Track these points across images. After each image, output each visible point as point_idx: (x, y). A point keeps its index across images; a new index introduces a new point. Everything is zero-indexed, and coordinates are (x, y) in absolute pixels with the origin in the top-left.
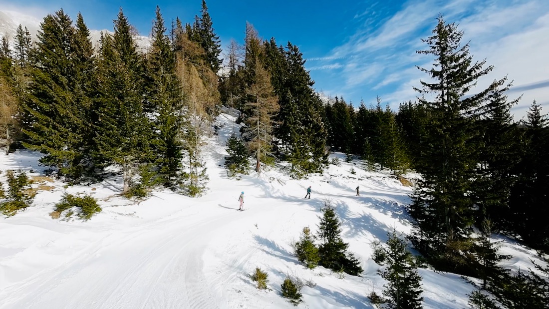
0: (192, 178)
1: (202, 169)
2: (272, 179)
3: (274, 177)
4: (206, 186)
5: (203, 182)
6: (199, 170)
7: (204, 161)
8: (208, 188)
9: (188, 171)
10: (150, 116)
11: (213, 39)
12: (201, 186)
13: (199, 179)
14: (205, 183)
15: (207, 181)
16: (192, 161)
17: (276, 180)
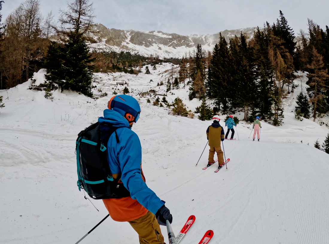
0: (275, 115)
1: (281, 112)
2: (322, 123)
3: (324, 122)
4: (282, 121)
5: (281, 119)
6: (280, 112)
7: (282, 108)
8: (283, 123)
9: (274, 112)
10: (256, 82)
11: (289, 31)
12: (280, 121)
13: (279, 117)
14: (282, 119)
15: (283, 118)
16: (276, 107)
17: (325, 124)
